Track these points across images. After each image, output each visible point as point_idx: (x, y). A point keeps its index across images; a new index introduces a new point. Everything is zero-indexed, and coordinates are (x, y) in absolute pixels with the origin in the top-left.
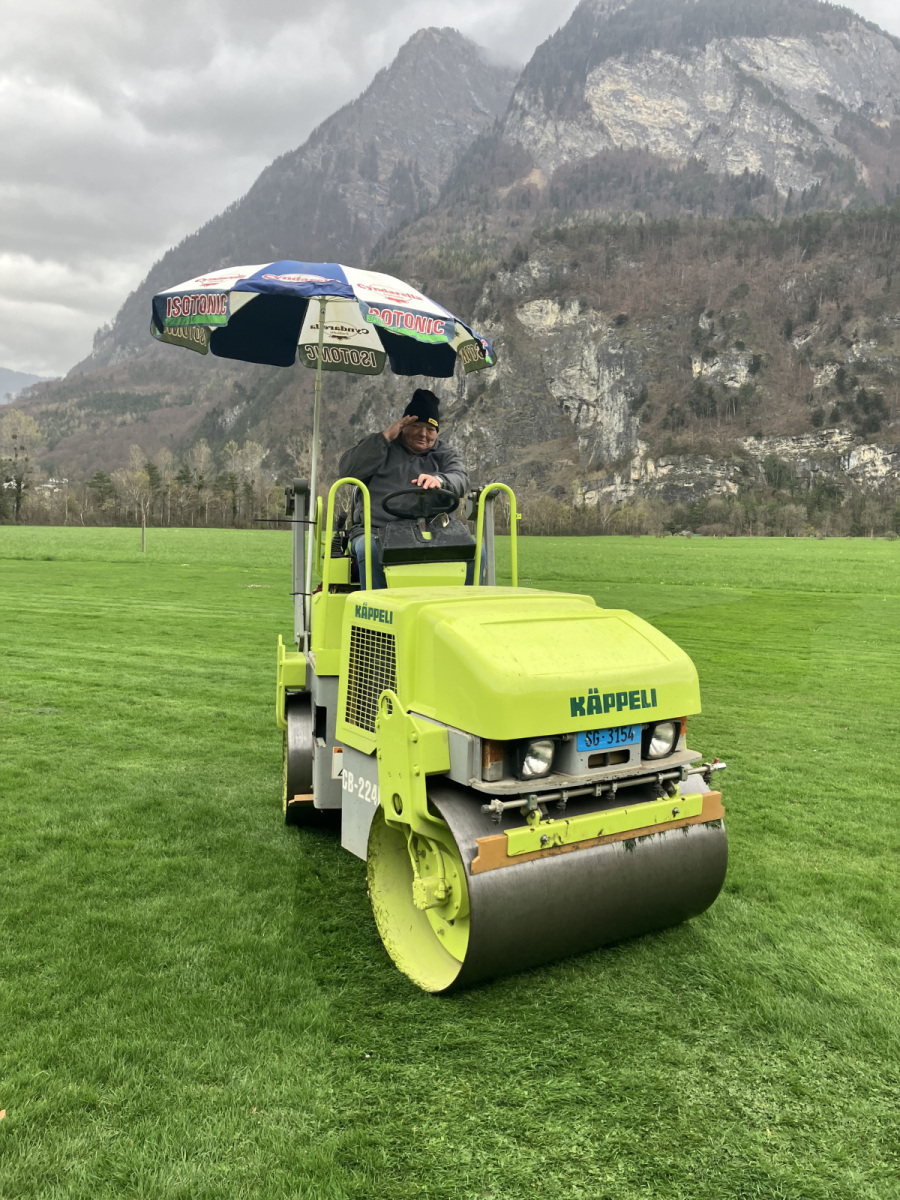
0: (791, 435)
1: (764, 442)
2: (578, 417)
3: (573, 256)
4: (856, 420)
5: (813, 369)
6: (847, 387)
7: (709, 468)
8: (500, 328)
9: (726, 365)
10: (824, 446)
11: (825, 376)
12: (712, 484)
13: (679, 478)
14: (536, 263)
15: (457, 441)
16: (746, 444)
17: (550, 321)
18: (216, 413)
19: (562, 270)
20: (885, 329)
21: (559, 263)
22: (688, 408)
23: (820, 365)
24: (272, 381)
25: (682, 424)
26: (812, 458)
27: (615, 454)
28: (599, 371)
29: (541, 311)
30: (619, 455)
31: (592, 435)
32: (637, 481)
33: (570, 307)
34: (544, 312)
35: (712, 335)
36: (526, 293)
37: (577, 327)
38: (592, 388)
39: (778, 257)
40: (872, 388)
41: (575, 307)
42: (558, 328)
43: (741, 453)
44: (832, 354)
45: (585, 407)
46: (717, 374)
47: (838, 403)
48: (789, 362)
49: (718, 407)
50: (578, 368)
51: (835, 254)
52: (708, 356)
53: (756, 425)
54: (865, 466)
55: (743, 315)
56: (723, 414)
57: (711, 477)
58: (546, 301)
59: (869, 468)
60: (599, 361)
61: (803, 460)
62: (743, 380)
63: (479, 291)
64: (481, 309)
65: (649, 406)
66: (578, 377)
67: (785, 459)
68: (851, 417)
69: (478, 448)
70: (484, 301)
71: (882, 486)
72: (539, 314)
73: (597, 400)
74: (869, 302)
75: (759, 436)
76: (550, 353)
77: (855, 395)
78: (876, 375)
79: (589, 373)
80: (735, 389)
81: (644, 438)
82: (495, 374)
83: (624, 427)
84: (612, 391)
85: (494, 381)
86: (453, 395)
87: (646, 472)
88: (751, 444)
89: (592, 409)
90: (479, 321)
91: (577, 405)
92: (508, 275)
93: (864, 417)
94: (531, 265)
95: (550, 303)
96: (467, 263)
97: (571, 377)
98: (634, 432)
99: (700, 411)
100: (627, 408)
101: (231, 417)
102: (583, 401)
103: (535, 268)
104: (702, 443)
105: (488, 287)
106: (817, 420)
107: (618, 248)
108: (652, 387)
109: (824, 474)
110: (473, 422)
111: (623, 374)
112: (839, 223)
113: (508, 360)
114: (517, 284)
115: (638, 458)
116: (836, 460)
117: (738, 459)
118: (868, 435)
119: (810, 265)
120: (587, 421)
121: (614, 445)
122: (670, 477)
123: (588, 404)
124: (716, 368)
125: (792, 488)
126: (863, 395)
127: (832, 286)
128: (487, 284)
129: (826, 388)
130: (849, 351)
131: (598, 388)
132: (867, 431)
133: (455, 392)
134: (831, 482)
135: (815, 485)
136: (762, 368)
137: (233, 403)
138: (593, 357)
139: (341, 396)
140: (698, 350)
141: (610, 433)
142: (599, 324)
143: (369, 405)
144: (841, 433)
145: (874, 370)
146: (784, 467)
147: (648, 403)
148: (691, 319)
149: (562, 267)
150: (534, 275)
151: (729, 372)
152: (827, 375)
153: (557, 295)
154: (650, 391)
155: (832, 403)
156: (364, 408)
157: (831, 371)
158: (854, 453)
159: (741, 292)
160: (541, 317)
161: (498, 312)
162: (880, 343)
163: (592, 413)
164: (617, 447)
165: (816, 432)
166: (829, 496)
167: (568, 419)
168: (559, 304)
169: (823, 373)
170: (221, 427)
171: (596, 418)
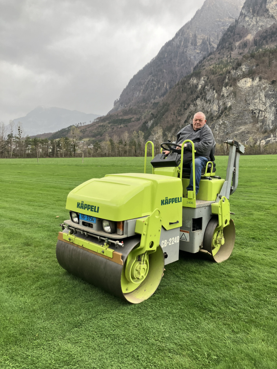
2: (258, 116)
3: (257, 62)
8: (232, 89)
14: (244, 66)
15: (217, 126)
17: (249, 84)
18: (146, 122)
19: (253, 67)
21: (252, 65)
24: (162, 112)
27: (271, 127)
28: (266, 100)
29: (246, 82)
30: (273, 128)
31: (263, 121)
33: (256, 79)
34: (247, 82)
36: (241, 77)
37: (258, 86)
38: (263, 105)
41: (257, 79)
42: (252, 87)
45: (261, 112)
50: (258, 99)
58: (247, 78)
60: (265, 97)
63: (225, 78)
64: (225, 83)
66: (258, 102)
69: (224, 128)
70: (227, 80)
72: (245, 83)
73: (265, 110)
76: (249, 96)
79: (262, 101)
82: (230, 104)
83: (274, 118)
84: (270, 106)
85: (230, 106)
86: (217, 111)
89: (263, 113)
90: (225, 87)
91: (258, 112)
92: (235, 71)
94: (242, 67)
95: (249, 79)
96: (222, 69)
97: (256, 102)
100: (275, 112)
101: (150, 124)
102: (260, 110)
103: (244, 68)
105: (228, 76)
107: (273, 58)
110: (222, 120)
111: (274, 100)
113: (234, 99)
114: (238, 74)
120: (261, 117)
121: (271, 124)
123: (262, 111)
128: (227, 75)
131: (265, 106)
133: (217, 110)
137: (150, 119)
138: (263, 95)
139: (182, 115)
141: (269, 120)
142: (266, 84)
143: (190, 117)
149: (253, 66)
150: (243, 70)
153: (251, 76)
156: (189, 118)
160: (246, 84)
161: (231, 83)
163: (263, 114)
164: (272, 125)
167: (255, 117)
168: (252, 79)
170: (147, 127)
171: (265, 116)
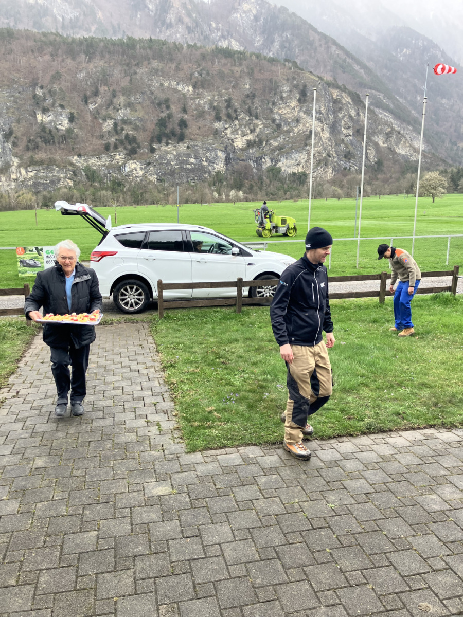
0: (96, 155)
1: (83, 159)
4: (125, 148)
5: (101, 121)
6: (119, 132)
7: (56, 173)
9: (56, 117)
10: (112, 161)
11: (108, 126)
12: (59, 181)
13: (41, 178)
16: (73, 160)
20: (133, 103)
22: (39, 140)
23: (105, 120)
25: (37, 148)
26: (108, 167)
32: (16, 180)
35: (45, 99)
39: (74, 59)
40: (131, 132)
43: (72, 164)
44: (110, 114)
46: (51, 122)
47: (116, 140)
48: (89, 118)
49: (56, 140)
51: (103, 61)
52: (45, 111)
53: (77, 150)
54: (132, 171)
55: (61, 89)
56: (59, 143)
57: (58, 177)
59: (135, 172)
61: (103, 168)
62: (67, 126)
65: (15, 138)
67: (94, 168)
68: (123, 146)
71: (141, 180)
74: (123, 89)
75: (79, 156)
77: (124, 135)
78: (132, 126)
80: (62, 130)
81: (16, 155)
87: (21, 175)
88: (76, 160)
93: (129, 147)
98: (8, 152)
99: (46, 142)
104: (50, 159)
106: (107, 148)
108: (15, 126)
109: (114, 175)
112: (102, 44)
115: (14, 167)
116: (119, 168)
117: (71, 168)
118: (132, 156)
119: (91, 65)
122: (36, 177)
124: (50, 118)
125: (100, 182)
126: (127, 136)
127: (105, 78)
129: (109, 132)
130: (118, 114)
132: (132, 154)
134: (118, 179)
135: (110, 180)
136: (76, 120)
140: (39, 107)
144: (119, 155)
145: (130, 123)
146: (94, 171)
147: (14, 135)
148: (31, 89)
151: (58, 121)
152: (109, 125)
154: (14, 129)
155: (113, 139)
157: (110, 123)
158: (127, 164)
159: (57, 77)
162: (131, 110)
165: (107, 154)
166: (118, 186)
169: (107, 124)
